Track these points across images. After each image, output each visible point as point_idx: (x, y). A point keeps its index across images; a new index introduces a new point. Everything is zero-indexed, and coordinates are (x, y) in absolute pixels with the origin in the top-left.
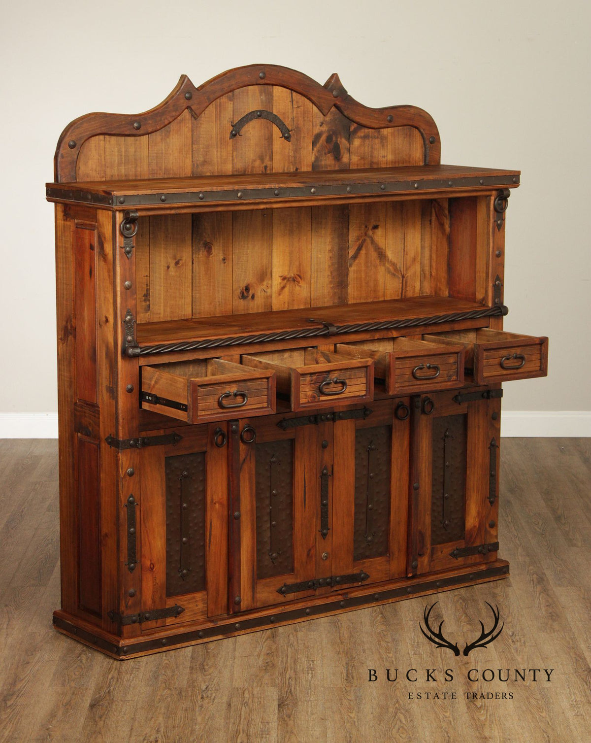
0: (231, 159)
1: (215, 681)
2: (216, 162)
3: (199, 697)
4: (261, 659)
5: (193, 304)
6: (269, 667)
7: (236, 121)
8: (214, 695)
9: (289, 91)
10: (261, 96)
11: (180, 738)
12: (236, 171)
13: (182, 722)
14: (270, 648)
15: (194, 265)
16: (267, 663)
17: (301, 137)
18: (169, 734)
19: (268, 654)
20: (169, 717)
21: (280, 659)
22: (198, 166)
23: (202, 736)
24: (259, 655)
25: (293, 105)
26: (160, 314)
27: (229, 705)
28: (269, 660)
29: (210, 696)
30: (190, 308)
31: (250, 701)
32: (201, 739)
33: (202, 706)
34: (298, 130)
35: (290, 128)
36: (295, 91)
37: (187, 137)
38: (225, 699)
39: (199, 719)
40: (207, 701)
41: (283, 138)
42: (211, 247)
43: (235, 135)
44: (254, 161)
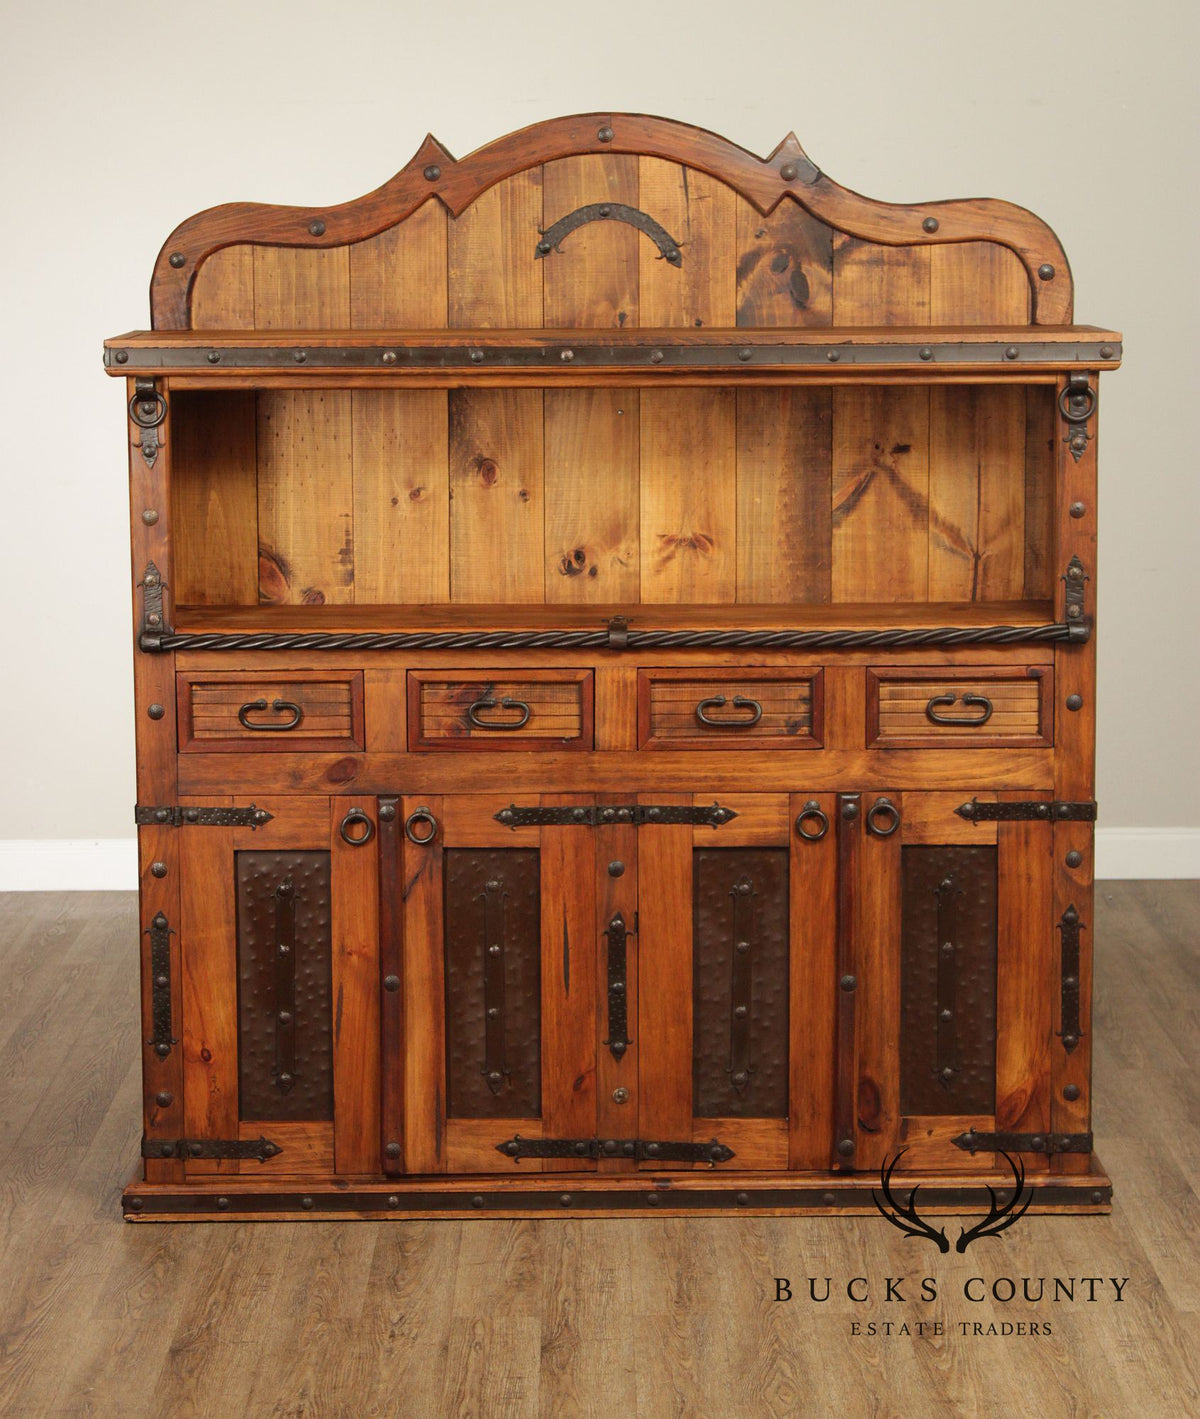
0: (539, 298)
1: (417, 1307)
2: (504, 303)
3: (386, 1336)
4: (510, 1267)
5: (453, 576)
6: (523, 1281)
7: (549, 223)
8: (415, 1331)
9: (678, 168)
10: (608, 175)
11: (348, 1406)
12: (552, 321)
13: (351, 1378)
14: (528, 1249)
15: (453, 501)
16: (521, 1274)
17: (707, 259)
18: (325, 1399)
19: (523, 1259)
20: (326, 1371)
21: (547, 1268)
22: (461, 308)
23: (390, 1402)
24: (505, 1262)
25: (687, 195)
26: (376, 589)
27: (446, 1348)
28: (525, 1269)
29: (407, 1332)
30: (447, 585)
31: (487, 1341)
32: (389, 1408)
33: (390, 1351)
34: (700, 243)
35: (679, 240)
36: (690, 167)
37: (436, 253)
38: (437, 1338)
39: (385, 1373)
40: (400, 1341)
41: (665, 259)
42: (493, 468)
43: (546, 252)
44: (596, 302)
